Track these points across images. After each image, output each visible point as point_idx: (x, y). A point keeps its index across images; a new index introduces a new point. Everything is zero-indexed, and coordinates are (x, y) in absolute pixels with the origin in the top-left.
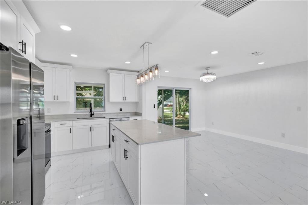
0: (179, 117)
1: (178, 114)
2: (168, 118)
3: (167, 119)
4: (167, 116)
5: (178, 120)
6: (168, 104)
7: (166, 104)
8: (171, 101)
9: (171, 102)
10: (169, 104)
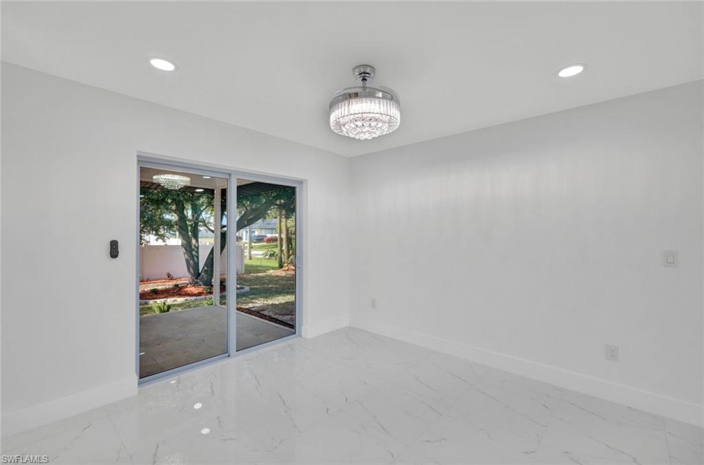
0: (288, 270)
1: (284, 263)
2: (259, 271)
3: (255, 275)
4: (257, 266)
5: (285, 277)
6: (266, 236)
7: (259, 236)
8: (272, 229)
9: (274, 231)
10: (269, 236)
